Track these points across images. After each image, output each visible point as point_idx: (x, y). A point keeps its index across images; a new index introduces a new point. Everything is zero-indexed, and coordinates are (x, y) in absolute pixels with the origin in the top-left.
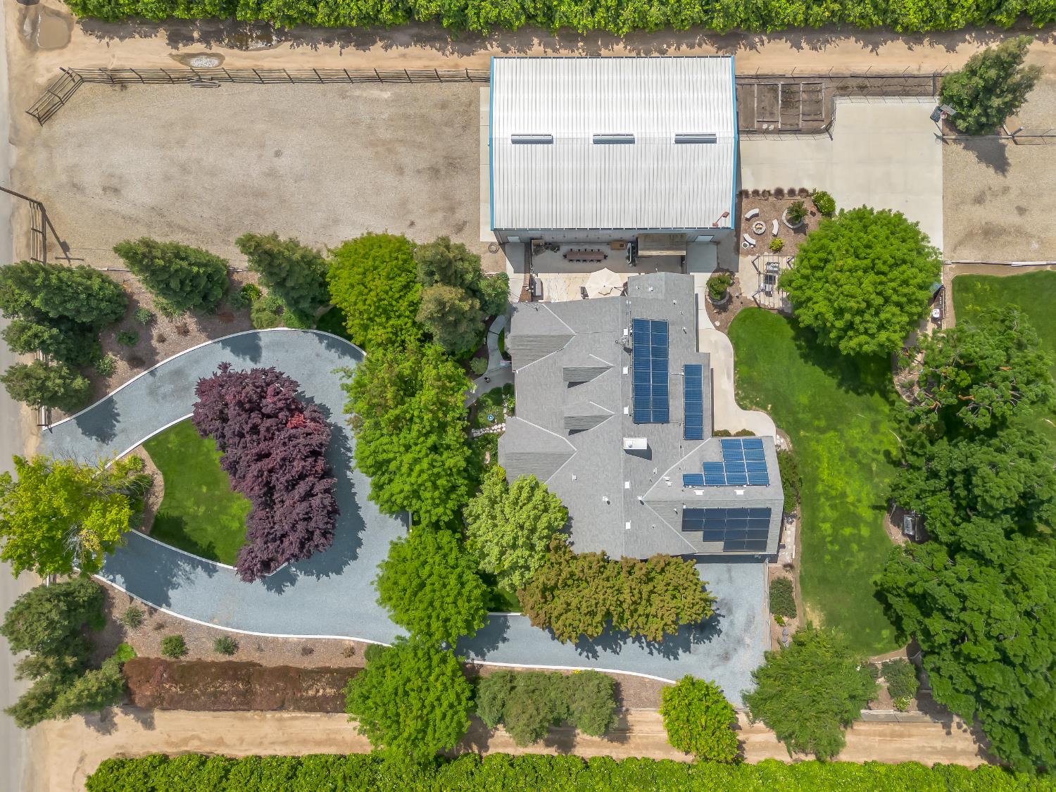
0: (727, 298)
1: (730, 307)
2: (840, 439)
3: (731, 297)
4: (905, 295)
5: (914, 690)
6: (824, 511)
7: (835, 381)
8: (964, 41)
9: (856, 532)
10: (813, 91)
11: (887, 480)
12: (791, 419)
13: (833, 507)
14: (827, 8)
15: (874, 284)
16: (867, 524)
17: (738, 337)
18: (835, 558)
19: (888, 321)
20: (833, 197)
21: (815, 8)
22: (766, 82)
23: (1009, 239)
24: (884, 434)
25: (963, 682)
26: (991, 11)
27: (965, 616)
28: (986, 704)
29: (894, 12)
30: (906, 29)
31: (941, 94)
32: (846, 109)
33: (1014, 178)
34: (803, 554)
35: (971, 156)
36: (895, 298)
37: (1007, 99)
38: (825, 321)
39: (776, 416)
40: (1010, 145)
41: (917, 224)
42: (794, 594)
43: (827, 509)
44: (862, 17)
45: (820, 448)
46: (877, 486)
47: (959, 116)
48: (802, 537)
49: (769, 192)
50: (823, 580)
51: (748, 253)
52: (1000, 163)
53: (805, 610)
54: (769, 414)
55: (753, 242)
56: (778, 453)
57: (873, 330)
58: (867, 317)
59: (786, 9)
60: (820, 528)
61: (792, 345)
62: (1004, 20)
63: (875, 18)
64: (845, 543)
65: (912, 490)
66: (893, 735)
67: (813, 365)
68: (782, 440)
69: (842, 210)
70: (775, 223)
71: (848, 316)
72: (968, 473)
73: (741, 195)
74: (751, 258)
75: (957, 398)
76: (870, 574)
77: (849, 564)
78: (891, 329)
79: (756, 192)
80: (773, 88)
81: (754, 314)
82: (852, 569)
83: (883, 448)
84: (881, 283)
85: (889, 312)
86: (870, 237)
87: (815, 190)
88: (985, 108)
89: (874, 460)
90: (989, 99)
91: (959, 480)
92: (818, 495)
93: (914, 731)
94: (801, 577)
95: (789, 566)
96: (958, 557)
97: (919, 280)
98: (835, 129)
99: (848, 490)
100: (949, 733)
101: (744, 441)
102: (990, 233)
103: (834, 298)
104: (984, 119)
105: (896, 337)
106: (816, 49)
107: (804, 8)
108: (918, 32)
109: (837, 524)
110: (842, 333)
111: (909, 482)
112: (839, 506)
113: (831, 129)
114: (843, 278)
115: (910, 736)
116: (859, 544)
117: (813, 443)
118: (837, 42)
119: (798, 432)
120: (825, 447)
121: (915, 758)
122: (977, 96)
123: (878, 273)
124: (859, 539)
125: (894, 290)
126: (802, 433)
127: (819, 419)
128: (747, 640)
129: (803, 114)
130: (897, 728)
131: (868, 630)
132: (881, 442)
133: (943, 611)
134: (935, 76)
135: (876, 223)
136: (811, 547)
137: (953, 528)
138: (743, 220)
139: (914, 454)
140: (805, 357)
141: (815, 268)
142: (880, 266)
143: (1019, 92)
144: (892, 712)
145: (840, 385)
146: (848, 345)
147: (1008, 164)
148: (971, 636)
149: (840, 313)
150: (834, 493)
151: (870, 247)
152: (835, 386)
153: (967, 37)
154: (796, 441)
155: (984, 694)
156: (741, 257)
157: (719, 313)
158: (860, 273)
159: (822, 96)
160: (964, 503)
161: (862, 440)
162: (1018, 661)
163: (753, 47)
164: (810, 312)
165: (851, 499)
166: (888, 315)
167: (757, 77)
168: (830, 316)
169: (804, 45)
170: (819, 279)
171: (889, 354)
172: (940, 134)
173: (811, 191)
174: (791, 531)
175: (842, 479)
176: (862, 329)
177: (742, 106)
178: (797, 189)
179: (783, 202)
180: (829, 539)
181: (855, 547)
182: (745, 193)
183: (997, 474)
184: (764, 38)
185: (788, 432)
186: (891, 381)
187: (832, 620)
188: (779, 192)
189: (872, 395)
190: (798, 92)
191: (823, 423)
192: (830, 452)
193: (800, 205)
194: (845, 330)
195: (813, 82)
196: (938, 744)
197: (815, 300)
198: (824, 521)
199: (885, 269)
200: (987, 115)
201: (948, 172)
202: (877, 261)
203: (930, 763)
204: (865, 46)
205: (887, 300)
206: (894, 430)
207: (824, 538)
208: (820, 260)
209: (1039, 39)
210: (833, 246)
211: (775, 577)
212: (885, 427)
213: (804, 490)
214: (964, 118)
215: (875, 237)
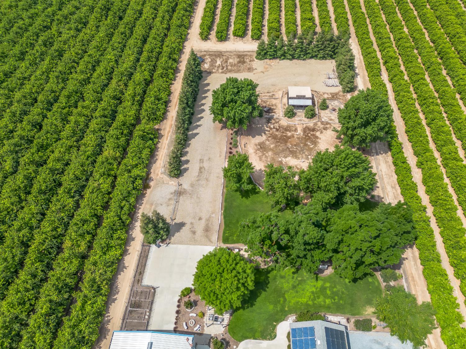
0: (223, 341)
1: (227, 340)
2: (288, 292)
3: (222, 339)
4: (233, 261)
5: (392, 271)
6: (321, 302)
7: (263, 292)
8: (132, 234)
9: (328, 289)
10: (137, 294)
11: (305, 274)
12: (280, 314)
13: (319, 298)
14: (104, 286)
15: (228, 274)
16: (324, 283)
17: (242, 336)
18: (341, 298)
19: (243, 269)
20: (184, 288)
21: (103, 291)
22: (128, 314)
23: (210, 223)
24: (285, 274)
25: (389, 252)
26: (124, 225)
27: (364, 250)
28: (396, 244)
29: (114, 259)
30: (121, 255)
31: (151, 244)
32: (147, 281)
33: (188, 221)
34: (341, 313)
35: (177, 234)
36: (234, 265)
37: (161, 221)
38: (241, 295)
39: (279, 321)
40: (176, 221)
41: (204, 255)
42: (361, 319)
43: (320, 300)
44: (112, 272)
45: (293, 301)
46: (308, 278)
47: (161, 238)
48: (334, 313)
49: (177, 317)
50: (352, 305)
51: (203, 329)
52: (181, 225)
53: (367, 315)
54: (278, 324)
55: (198, 326)
56: (298, 321)
57: (245, 275)
58: (240, 277)
59: (98, 304)
60: (328, 304)
61: (247, 310)
62: (128, 221)
63: (114, 267)
64: (334, 294)
65: (311, 264)
66: (413, 280)
67: (256, 301)
68: (290, 318)
69: (192, 285)
70: (191, 315)
71: (240, 285)
72: (306, 244)
73: (175, 331)
74: (205, 328)
75: (274, 245)
76: (346, 284)
77: (343, 293)
78: (246, 268)
79: (176, 323)
80: (131, 312)
81: (231, 328)
82: (345, 291)
83: (292, 275)
84: (227, 270)
85: (239, 268)
86: (208, 274)
87: (179, 296)
88: (162, 228)
89: (297, 279)
90: (159, 227)
91: (308, 247)
92: (314, 304)
93: (409, 272)
94: (352, 315)
95: (348, 320)
96: (339, 250)
97: (227, 256)
98: (155, 285)
99: (310, 290)
100: (407, 259)
101: (293, 337)
102: (207, 230)
103: (231, 291)
104: (165, 230)
105: (249, 266)
106: (119, 292)
107: (100, 296)
108: (124, 251)
109: (326, 296)
110: (246, 288)
111: (308, 265)
112: (318, 295)
113: (155, 287)
114: (224, 286)
115: (412, 274)
116: (334, 288)
117: (291, 304)
118: (118, 283)
119: (286, 311)
120: (292, 299)
121: (421, 273)
122: (156, 231)
123: (223, 271)
124: (331, 288)
125: (230, 266)
126: (286, 309)
127: (280, 301)
128: (387, 344)
129: (146, 299)
130: (410, 279)
131: (371, 287)
132: (289, 275)
133: (362, 257)
134: (143, 246)
135: (202, 271)
136: (338, 309)
137: (326, 251)
138: (188, 330)
139: (296, 263)
140: (252, 305)
141: (217, 298)
142: (220, 271)
143: (159, 217)
144: (404, 280)
145: (265, 291)
146: (251, 285)
147: (182, 222)
148: (372, 248)
149: (238, 289)
150: (312, 297)
151: (212, 274)
152: (265, 292)
153: (131, 233)
154: (290, 312)
155: (393, 245)
156: (205, 333)
157: (230, 346)
158: (223, 279)
159: (139, 290)
160: (316, 246)
161: (288, 283)
162: (378, 232)
163: (109, 321)
164: (236, 301)
165: (314, 290)
166: (240, 269)
167: (123, 320)
168: (239, 293)
169: (115, 297)
170: (222, 297)
171: (255, 269)
172: (166, 245)
173: (179, 298)
174: (331, 318)
175: (306, 293)
176: (245, 280)
177: (135, 328)
178: (177, 304)
179: (182, 311)
180: (333, 301)
181: (335, 289)
182: (175, 328)
183: (308, 234)
184: (107, 315)
185: (286, 316)
186: (263, 269)
187: (369, 302)
188: (178, 312)
189: (269, 277)
190: (135, 300)
191: (282, 299)
192: (294, 297)
193: (186, 303)
194: (245, 286)
195: (133, 293)
196: (412, 263)
197: (231, 299)
198: (325, 302)
199: (222, 269)
200: (164, 228)
201: (181, 243)
202: (218, 272)
203: (421, 267)
204: (123, 271)
205: (234, 269)
206: (283, 269)
207: (332, 303)
208: (214, 295)
209: (138, 210)
210: (209, 289)
211: (354, 328)
212: (283, 273)
213: (312, 310)
214: (163, 236)
215: (208, 272)
